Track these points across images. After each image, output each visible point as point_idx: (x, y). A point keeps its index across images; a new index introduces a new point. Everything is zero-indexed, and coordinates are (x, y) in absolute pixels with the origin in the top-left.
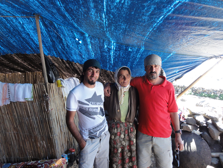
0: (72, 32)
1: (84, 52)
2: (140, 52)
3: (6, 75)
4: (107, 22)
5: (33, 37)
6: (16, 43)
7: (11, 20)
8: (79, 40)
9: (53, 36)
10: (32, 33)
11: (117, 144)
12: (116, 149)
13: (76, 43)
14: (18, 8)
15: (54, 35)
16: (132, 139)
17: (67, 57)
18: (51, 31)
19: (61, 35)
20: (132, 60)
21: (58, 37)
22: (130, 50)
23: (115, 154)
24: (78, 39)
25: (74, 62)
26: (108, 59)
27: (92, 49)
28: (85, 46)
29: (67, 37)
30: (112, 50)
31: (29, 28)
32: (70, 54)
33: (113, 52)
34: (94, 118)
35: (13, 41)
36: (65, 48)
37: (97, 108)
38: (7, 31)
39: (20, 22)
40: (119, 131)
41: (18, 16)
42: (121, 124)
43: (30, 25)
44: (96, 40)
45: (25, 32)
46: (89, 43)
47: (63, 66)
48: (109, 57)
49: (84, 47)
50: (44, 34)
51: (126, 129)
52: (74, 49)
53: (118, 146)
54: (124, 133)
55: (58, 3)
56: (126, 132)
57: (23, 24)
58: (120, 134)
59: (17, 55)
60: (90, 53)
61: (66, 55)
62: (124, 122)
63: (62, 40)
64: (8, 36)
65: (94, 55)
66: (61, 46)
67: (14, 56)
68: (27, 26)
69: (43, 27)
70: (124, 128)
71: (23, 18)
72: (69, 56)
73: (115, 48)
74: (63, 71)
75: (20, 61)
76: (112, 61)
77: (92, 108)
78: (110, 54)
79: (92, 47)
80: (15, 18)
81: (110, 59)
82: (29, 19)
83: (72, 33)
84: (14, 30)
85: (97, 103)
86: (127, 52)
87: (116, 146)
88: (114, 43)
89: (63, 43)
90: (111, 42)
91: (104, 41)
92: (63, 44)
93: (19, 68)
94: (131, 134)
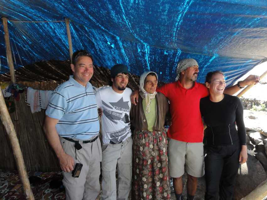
0: (103, 35)
1: (117, 57)
2: (177, 56)
3: (41, 83)
4: (130, 24)
5: (65, 43)
6: (49, 49)
7: (43, 25)
8: (111, 44)
9: (84, 41)
10: (64, 39)
11: (147, 156)
12: (145, 161)
13: (108, 47)
14: (48, 13)
15: (86, 40)
16: (162, 148)
17: (100, 63)
18: (83, 36)
19: (92, 39)
20: (170, 65)
21: (90, 42)
22: (165, 53)
23: (144, 166)
24: (110, 42)
25: (108, 69)
26: (144, 65)
27: (126, 53)
28: (118, 50)
29: (99, 41)
30: (147, 54)
31: (60, 33)
32: (103, 59)
33: (148, 56)
34: (116, 123)
35: (46, 47)
36: (98, 53)
37: (121, 114)
38: (40, 37)
39: (51, 27)
40: (147, 141)
41: (49, 21)
42: (149, 134)
43: (61, 30)
44: (128, 43)
45: (57, 38)
46: (121, 47)
47: (97, 73)
48: (144, 63)
49: (117, 52)
50: (76, 38)
51: (155, 138)
52: (107, 54)
53: (147, 158)
54: (152, 143)
55: (80, 6)
56: (155, 141)
57: (54, 28)
58: (149, 144)
59: (51, 62)
60: (124, 58)
61: (100, 61)
62: (152, 131)
63: (94, 44)
64: (40, 42)
65: (129, 60)
66: (93, 51)
67: (48, 63)
68: (58, 31)
69: (74, 31)
70: (152, 138)
71: (54, 23)
72: (102, 62)
73: (150, 52)
74: (98, 79)
75: (54, 68)
76: (149, 67)
77: (115, 112)
78: (145, 58)
79: (125, 52)
80: (46, 22)
81: (146, 64)
82: (59, 24)
83: (103, 37)
84: (46, 35)
85: (122, 109)
86: (163, 56)
87: (145, 158)
88: (147, 46)
89: (95, 47)
90: (144, 45)
91: (136, 44)
92: (96, 49)
93: (54, 76)
94: (160, 143)
